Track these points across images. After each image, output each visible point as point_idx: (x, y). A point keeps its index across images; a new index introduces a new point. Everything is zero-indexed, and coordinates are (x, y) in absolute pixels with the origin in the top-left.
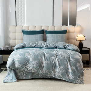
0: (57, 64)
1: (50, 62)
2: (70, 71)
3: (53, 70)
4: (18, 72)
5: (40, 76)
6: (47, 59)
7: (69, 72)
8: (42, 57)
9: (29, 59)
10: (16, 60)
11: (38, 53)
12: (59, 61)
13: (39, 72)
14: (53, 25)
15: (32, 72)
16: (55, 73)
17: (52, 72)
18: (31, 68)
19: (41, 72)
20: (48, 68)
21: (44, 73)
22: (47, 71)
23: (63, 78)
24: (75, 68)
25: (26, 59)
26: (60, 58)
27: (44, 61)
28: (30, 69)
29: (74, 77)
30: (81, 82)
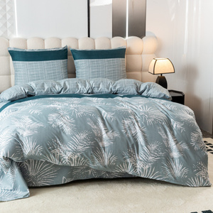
0: (141, 140)
1: (121, 133)
2: (175, 154)
3: (131, 155)
4: (30, 169)
5: (91, 174)
6: (112, 128)
7: (173, 158)
8: (96, 123)
9: (63, 130)
10: (25, 134)
11: (82, 111)
12: (144, 130)
13: (93, 163)
14: (89, 36)
15: (73, 165)
16: (136, 162)
17: (128, 160)
18: (69, 154)
19: (99, 165)
20: (116, 151)
21: (105, 166)
22: (114, 159)
23: (158, 174)
24: (186, 147)
25: (54, 129)
26: (145, 123)
27: (104, 132)
28: (67, 158)
29: (186, 171)
30: (205, 180)
